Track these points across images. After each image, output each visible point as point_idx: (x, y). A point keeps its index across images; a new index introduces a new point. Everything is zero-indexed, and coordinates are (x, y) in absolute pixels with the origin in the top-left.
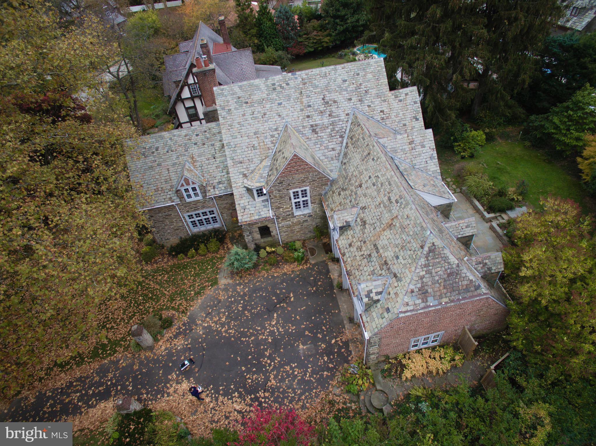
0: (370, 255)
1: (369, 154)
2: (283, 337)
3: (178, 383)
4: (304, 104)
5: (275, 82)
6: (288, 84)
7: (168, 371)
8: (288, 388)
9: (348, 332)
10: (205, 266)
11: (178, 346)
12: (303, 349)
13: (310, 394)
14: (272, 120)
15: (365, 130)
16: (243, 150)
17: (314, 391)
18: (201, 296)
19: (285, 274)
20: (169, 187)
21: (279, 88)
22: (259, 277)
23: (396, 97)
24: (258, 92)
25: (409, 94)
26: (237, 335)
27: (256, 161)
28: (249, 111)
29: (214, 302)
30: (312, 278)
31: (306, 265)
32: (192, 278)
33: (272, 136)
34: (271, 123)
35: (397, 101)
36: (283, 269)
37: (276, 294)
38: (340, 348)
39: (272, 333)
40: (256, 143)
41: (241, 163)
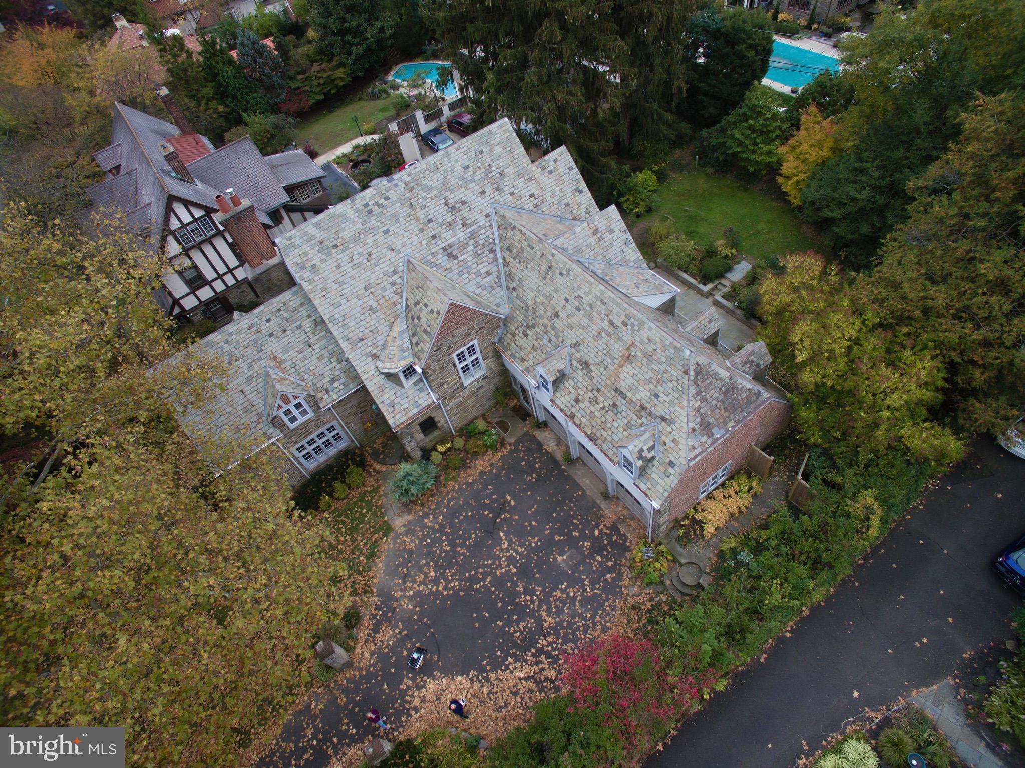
0: (614, 405)
1: (550, 267)
2: (528, 557)
3: (419, 688)
4: (422, 221)
5: (367, 200)
6: (387, 198)
7: (394, 681)
8: (573, 618)
9: (609, 512)
10: (356, 511)
11: (388, 641)
12: (564, 560)
13: (604, 611)
14: (384, 260)
15: (528, 233)
16: (358, 320)
17: (607, 604)
18: (379, 557)
19: (482, 473)
20: (255, 418)
21: (376, 207)
22: (447, 493)
23: (543, 168)
24: (347, 223)
25: (559, 158)
26: (465, 585)
27: (383, 329)
28: (344, 258)
29: (403, 557)
30: (524, 463)
31: (506, 448)
32: (348, 537)
33: (393, 284)
34: (384, 265)
35: (547, 174)
36: (475, 467)
37: (486, 507)
38: (609, 536)
39: (511, 560)
40: (372, 302)
41: (362, 340)
